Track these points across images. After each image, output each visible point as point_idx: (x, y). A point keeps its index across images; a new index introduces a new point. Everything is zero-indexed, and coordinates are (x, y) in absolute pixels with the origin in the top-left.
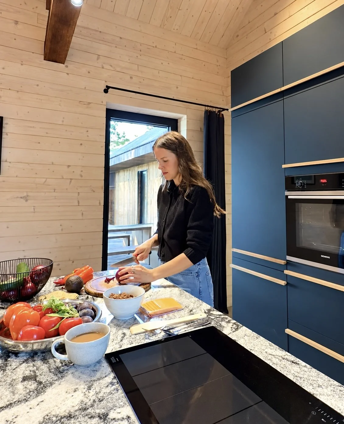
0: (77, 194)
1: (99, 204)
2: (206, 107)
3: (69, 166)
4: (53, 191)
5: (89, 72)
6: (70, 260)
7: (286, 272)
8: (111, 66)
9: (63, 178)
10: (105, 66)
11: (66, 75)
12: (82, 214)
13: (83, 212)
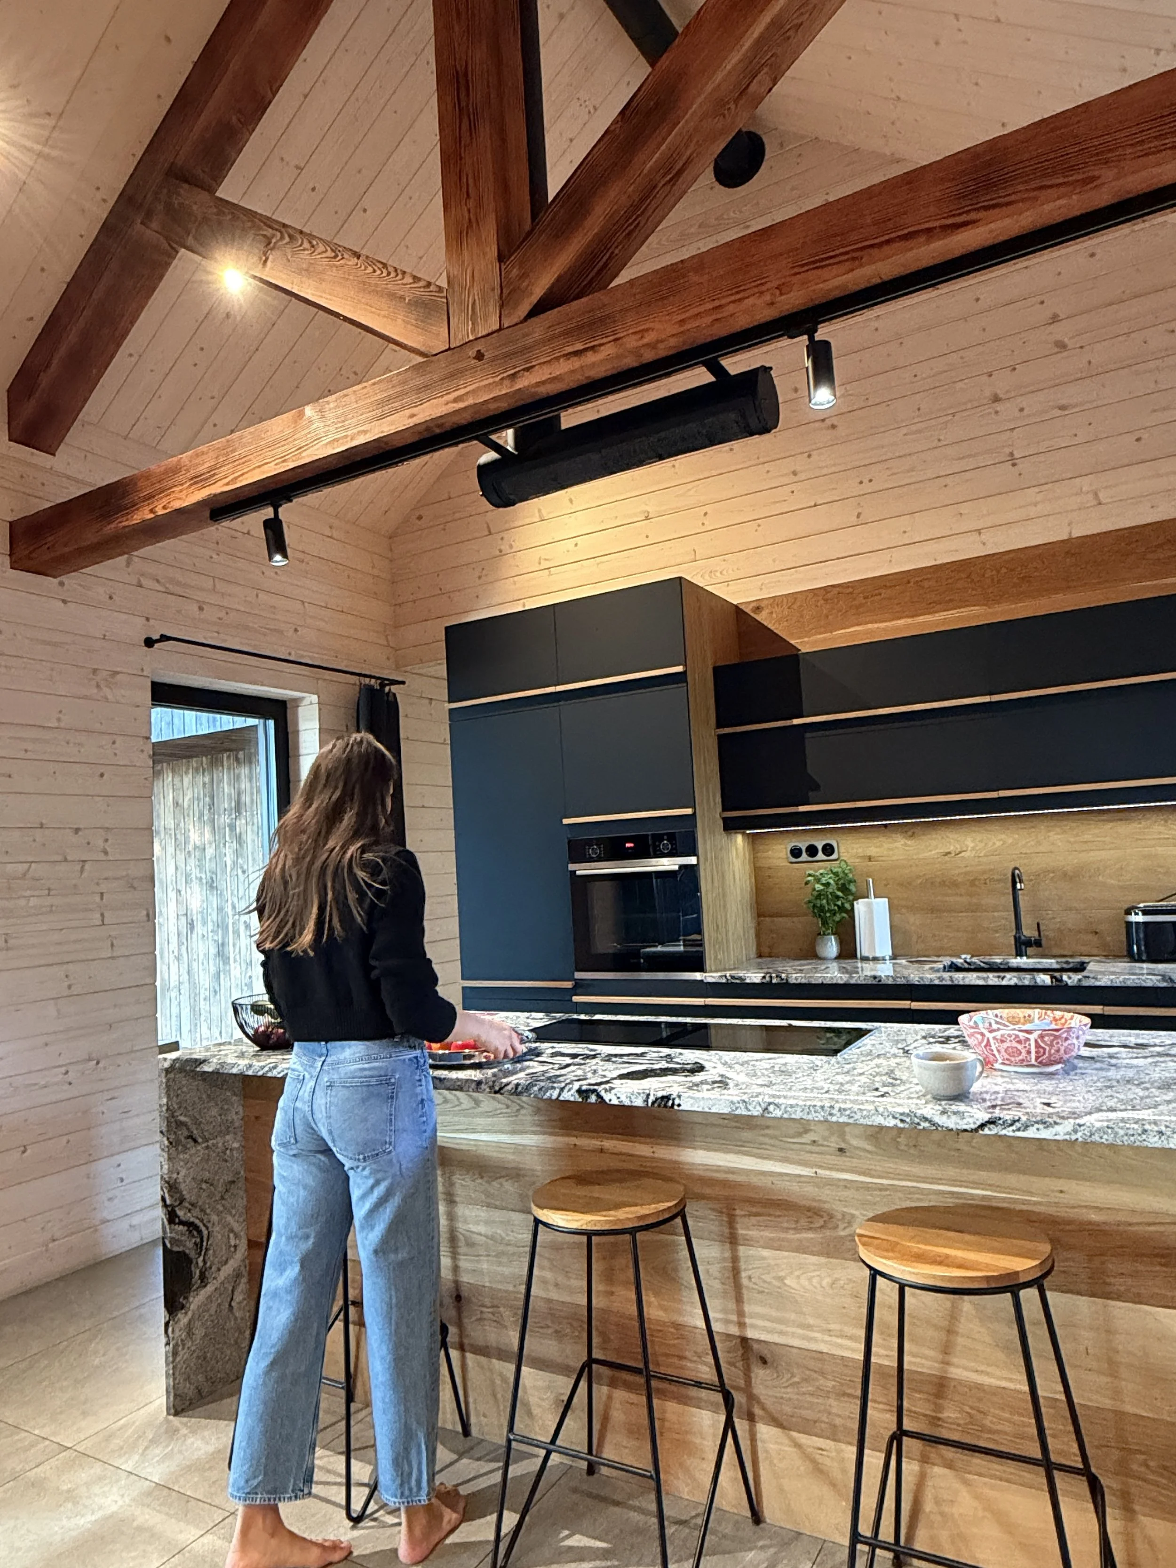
0: (97, 898)
1: (145, 918)
2: (362, 679)
3: (77, 830)
4: (46, 892)
5: (111, 598)
6: (90, 1060)
7: (576, 999)
8: (158, 581)
9: (66, 860)
10: (144, 582)
11: (61, 604)
12: (112, 945)
13: (115, 942)
